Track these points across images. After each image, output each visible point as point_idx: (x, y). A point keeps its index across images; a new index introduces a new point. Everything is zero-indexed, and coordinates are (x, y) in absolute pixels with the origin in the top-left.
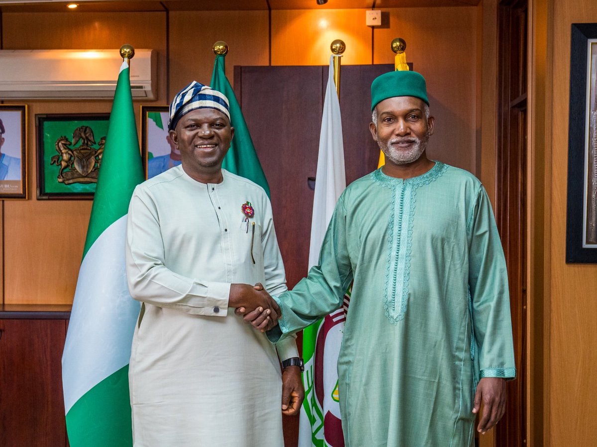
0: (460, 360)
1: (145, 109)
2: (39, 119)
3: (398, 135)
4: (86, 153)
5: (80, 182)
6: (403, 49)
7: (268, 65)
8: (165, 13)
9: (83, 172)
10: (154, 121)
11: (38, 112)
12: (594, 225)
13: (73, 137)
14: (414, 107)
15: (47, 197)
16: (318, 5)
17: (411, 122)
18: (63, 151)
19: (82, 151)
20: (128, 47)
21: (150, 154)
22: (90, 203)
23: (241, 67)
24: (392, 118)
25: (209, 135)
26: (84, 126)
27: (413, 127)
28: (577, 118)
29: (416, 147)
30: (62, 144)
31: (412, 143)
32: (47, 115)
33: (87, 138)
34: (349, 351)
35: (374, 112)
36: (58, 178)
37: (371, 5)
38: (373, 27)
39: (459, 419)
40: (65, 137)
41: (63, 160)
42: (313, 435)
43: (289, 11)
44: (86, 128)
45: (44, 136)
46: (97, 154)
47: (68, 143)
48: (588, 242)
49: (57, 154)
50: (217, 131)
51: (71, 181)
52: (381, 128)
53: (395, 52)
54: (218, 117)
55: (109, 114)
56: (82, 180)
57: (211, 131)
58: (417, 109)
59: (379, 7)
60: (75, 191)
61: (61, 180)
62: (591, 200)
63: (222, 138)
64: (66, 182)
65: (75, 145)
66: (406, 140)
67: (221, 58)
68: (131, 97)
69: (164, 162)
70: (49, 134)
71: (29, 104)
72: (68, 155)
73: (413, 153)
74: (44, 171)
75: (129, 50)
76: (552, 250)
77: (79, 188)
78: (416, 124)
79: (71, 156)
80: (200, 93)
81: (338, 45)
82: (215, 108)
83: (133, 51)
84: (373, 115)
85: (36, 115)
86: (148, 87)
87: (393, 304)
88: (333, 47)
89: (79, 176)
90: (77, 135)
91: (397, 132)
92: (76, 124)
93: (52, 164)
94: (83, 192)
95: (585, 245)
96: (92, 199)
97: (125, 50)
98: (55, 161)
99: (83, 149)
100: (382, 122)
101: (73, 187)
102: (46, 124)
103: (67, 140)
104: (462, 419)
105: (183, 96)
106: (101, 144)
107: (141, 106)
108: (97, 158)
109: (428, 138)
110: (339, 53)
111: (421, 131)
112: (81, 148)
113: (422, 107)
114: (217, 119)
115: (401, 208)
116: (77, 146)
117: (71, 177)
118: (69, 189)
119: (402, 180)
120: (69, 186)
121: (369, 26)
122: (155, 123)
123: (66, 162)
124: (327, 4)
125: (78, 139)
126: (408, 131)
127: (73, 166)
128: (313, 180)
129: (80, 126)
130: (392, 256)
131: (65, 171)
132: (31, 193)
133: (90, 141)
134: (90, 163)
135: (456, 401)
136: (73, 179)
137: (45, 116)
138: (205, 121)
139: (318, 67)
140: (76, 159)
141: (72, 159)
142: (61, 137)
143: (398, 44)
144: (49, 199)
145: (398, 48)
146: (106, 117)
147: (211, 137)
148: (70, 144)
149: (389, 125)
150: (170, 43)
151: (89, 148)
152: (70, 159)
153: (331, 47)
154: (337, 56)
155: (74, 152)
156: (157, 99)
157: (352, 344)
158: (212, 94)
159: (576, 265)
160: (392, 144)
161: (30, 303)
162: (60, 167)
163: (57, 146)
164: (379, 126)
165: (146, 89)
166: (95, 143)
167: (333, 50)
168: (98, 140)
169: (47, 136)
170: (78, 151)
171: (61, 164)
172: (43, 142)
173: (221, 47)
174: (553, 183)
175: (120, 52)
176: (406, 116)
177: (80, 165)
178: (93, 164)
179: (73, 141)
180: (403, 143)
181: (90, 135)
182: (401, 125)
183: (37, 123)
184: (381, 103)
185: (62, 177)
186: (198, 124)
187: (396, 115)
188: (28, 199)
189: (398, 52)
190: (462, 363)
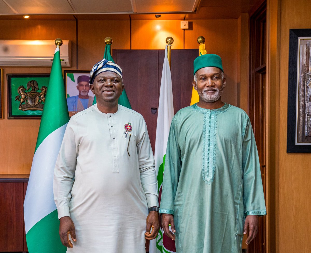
0: (238, 204)
1: (65, 72)
2: (9, 76)
3: (208, 87)
4: (33, 95)
5: (31, 110)
6: (203, 42)
7: (129, 49)
8: (75, 21)
9: (33, 104)
10: (70, 78)
11: (8, 73)
12: (301, 133)
13: (27, 86)
14: (216, 72)
15: (13, 118)
16: (156, 18)
17: (215, 80)
18: (22, 93)
19: (32, 94)
20: (59, 40)
21: (68, 95)
22: (39, 121)
23: (116, 50)
24: (205, 78)
25: (110, 85)
26: (33, 80)
27: (215, 83)
28: (292, 78)
29: (217, 93)
30: (21, 90)
31: (215, 91)
32: (13, 74)
33: (34, 87)
34: (180, 198)
35: (195, 75)
36: (19, 107)
37: (183, 18)
38: (184, 30)
39: (237, 235)
40: (23, 86)
41: (21, 98)
42: (157, 243)
43: (140, 21)
44: (34, 81)
45: (12, 85)
46: (40, 95)
47: (24, 89)
48: (298, 142)
49: (19, 95)
50: (114, 84)
51: (26, 109)
52: (199, 83)
53: (199, 43)
54: (115, 76)
55: (50, 74)
56: (32, 108)
57: (111, 83)
58: (218, 74)
59: (187, 19)
60: (28, 114)
61: (20, 109)
62: (300, 121)
63: (117, 87)
64: (24, 110)
65: (28, 90)
66: (212, 89)
67: (108, 46)
68: (61, 65)
69: (75, 99)
70: (14, 84)
71: (3, 68)
72: (24, 96)
73: (215, 96)
74: (11, 104)
75: (59, 41)
76: (280, 146)
77: (30, 113)
78: (217, 81)
79: (26, 96)
80: (107, 64)
81: (170, 40)
82: (114, 72)
83: (62, 42)
84: (194, 77)
85: (7, 74)
86: (67, 60)
87: (208, 174)
88: (167, 41)
89: (30, 107)
90: (29, 85)
91: (207, 85)
92: (29, 79)
93: (16, 100)
94: (32, 115)
95: (297, 144)
96: (40, 119)
97: (58, 41)
98: (17, 99)
99: (32, 92)
100: (200, 80)
101: (28, 113)
102: (13, 79)
103: (24, 87)
104: (238, 235)
105: (98, 65)
106: (42, 90)
107: (63, 70)
108: (40, 97)
109: (223, 89)
110: (170, 44)
111: (220, 85)
112: (31, 92)
113: (220, 73)
114: (115, 77)
115: (210, 124)
116: (29, 91)
117: (26, 107)
118: (25, 113)
119: (209, 110)
120: (25, 112)
121: (182, 29)
122: (70, 79)
123: (23, 99)
124: (160, 17)
125: (29, 87)
126: (213, 85)
127: (27, 101)
128: (156, 109)
129: (31, 80)
130: (206, 148)
131: (23, 104)
132: (5, 115)
133: (36, 88)
134: (36, 100)
135: (236, 226)
136: (27, 108)
137: (12, 75)
138: (109, 78)
139: (156, 50)
140: (29, 97)
141: (27, 97)
142: (21, 86)
143: (201, 39)
144: (14, 119)
145: (201, 41)
146: (48, 76)
147: (111, 86)
148: (26, 90)
149: (203, 82)
150: (78, 37)
151: (36, 92)
152: (25, 98)
153: (166, 41)
154: (169, 46)
155: (28, 94)
156: (72, 66)
157: (181, 195)
158: (113, 65)
159: (292, 154)
160: (205, 91)
161: (4, 174)
162: (20, 102)
163: (18, 91)
164: (198, 82)
165: (66, 61)
166: (39, 89)
167: (167, 42)
168: (40, 88)
169: (13, 85)
170: (30, 93)
171: (20, 100)
172: (11, 89)
173: (109, 40)
174: (280, 112)
175: (55, 42)
176: (212, 77)
177: (31, 101)
178: (38, 100)
179: (27, 88)
180: (210, 91)
181: (36, 85)
182: (209, 82)
183: (8, 78)
184: (199, 71)
185: (21, 107)
186: (105, 80)
187: (207, 76)
188: (3, 119)
189: (201, 43)
190: (238, 206)
